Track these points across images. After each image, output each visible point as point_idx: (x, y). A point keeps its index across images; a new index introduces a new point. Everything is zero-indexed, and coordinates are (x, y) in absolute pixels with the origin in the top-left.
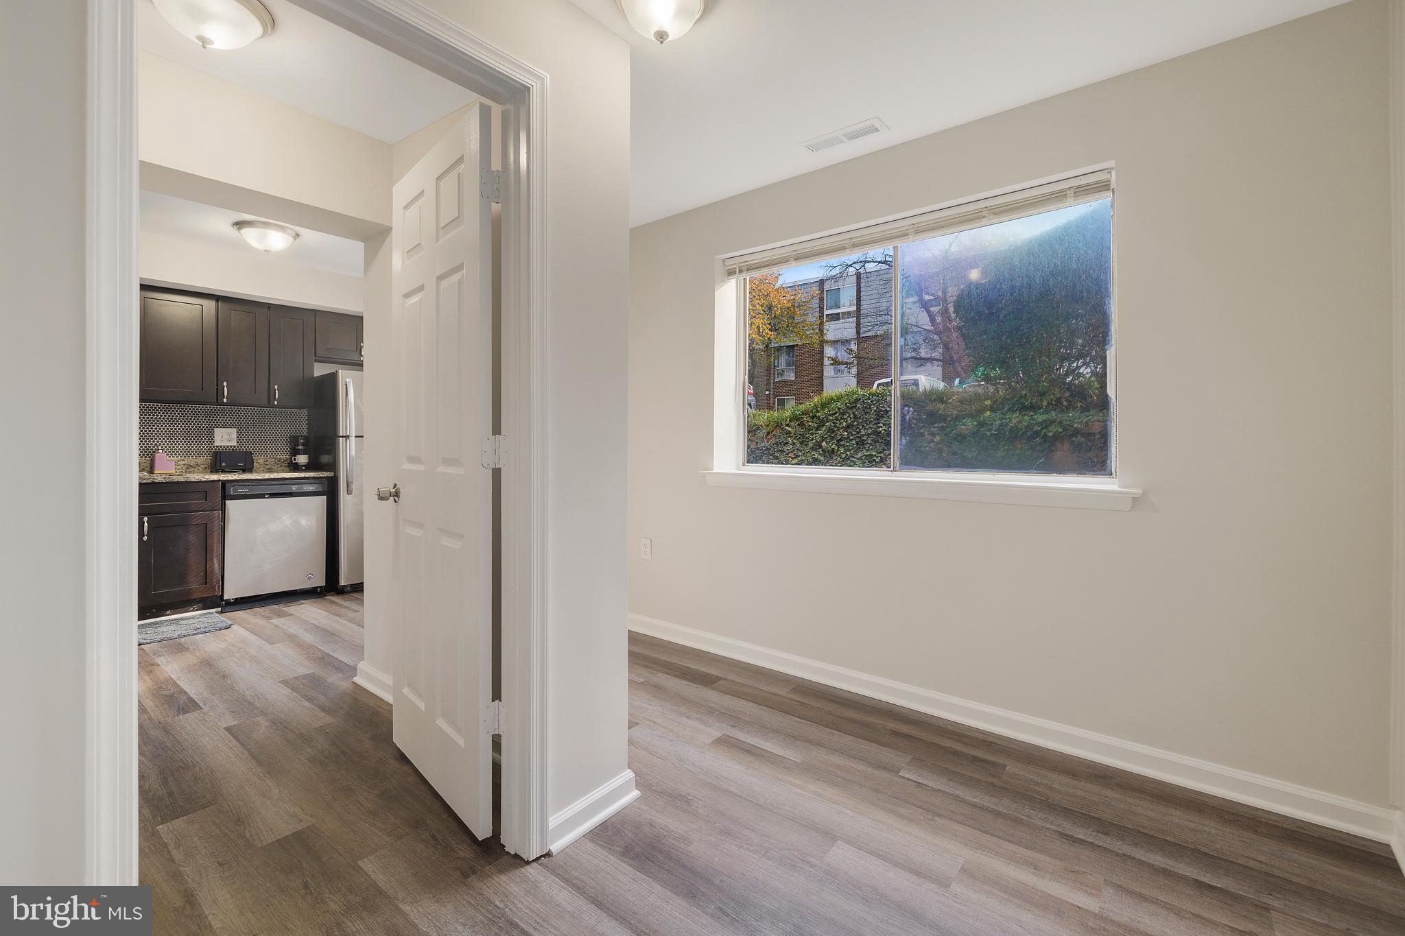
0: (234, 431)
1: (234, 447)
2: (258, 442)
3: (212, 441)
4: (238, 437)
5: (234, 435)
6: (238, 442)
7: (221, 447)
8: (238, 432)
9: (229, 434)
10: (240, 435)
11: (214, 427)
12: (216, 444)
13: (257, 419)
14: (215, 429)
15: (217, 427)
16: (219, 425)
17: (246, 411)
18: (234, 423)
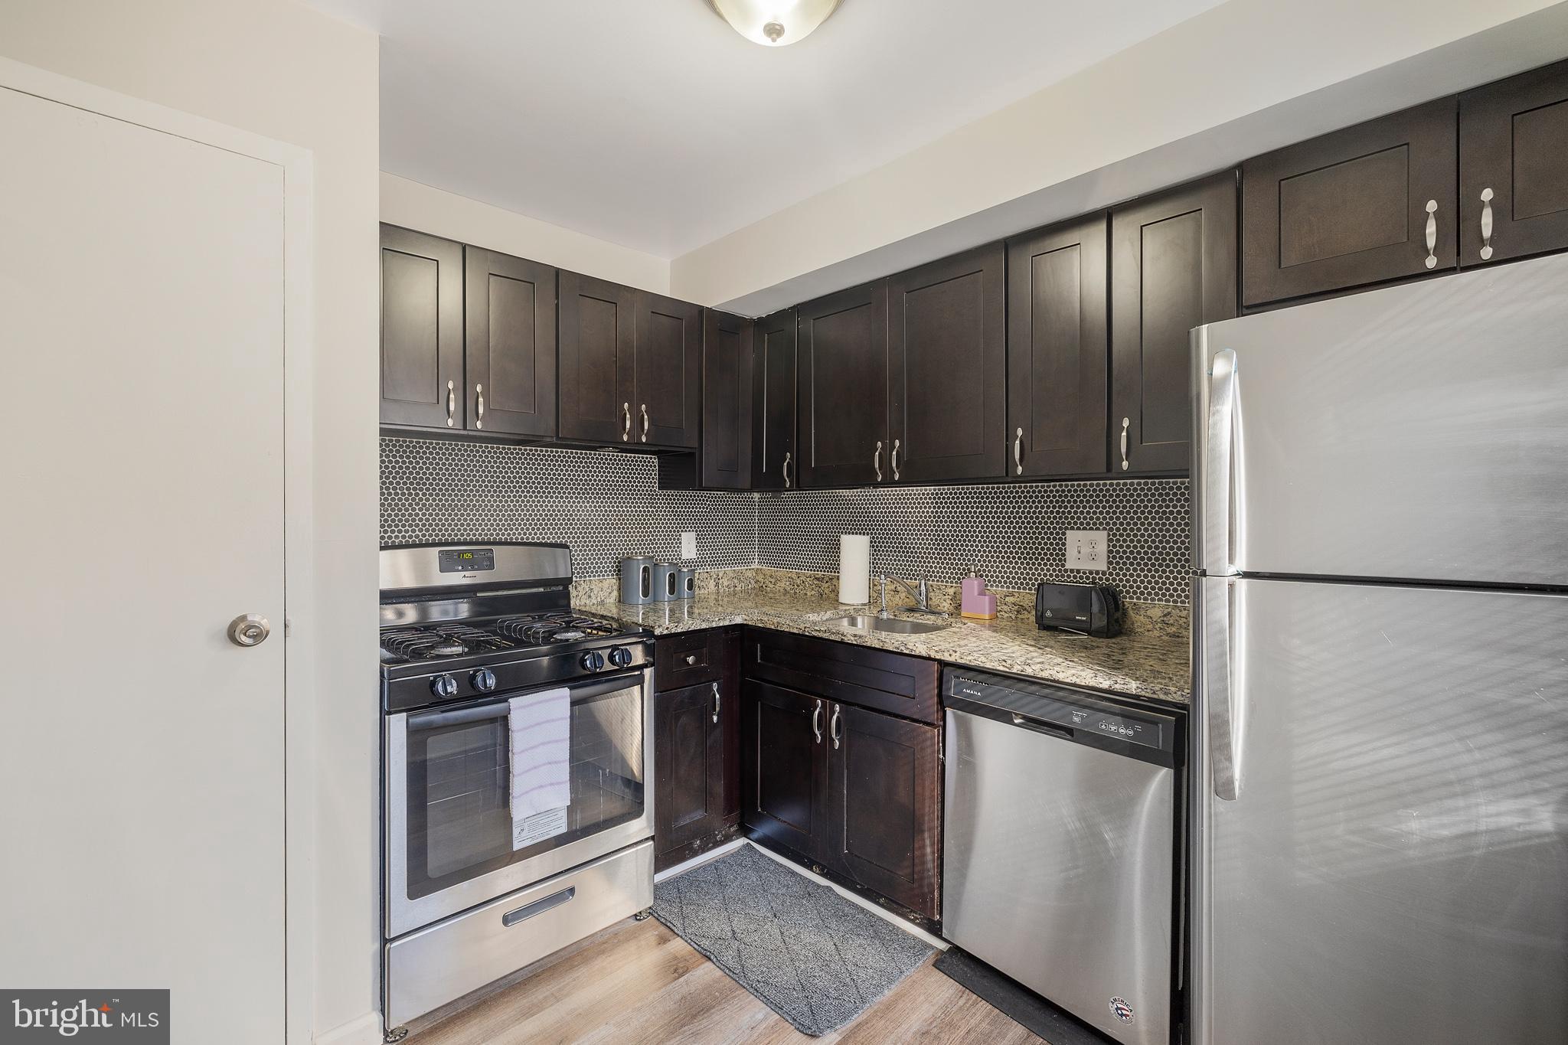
0: (1101, 538)
1: (1104, 573)
2: (1153, 565)
3: (1062, 557)
4: (1110, 552)
5: (1102, 547)
6: (1110, 563)
7: (1078, 571)
8: (1110, 540)
9: (1093, 544)
10: (1114, 546)
11: (1066, 528)
12: (1068, 566)
13: (1153, 507)
14: (1067, 532)
15: (1072, 528)
16: (1075, 523)
17: (1128, 490)
18: (1105, 518)
